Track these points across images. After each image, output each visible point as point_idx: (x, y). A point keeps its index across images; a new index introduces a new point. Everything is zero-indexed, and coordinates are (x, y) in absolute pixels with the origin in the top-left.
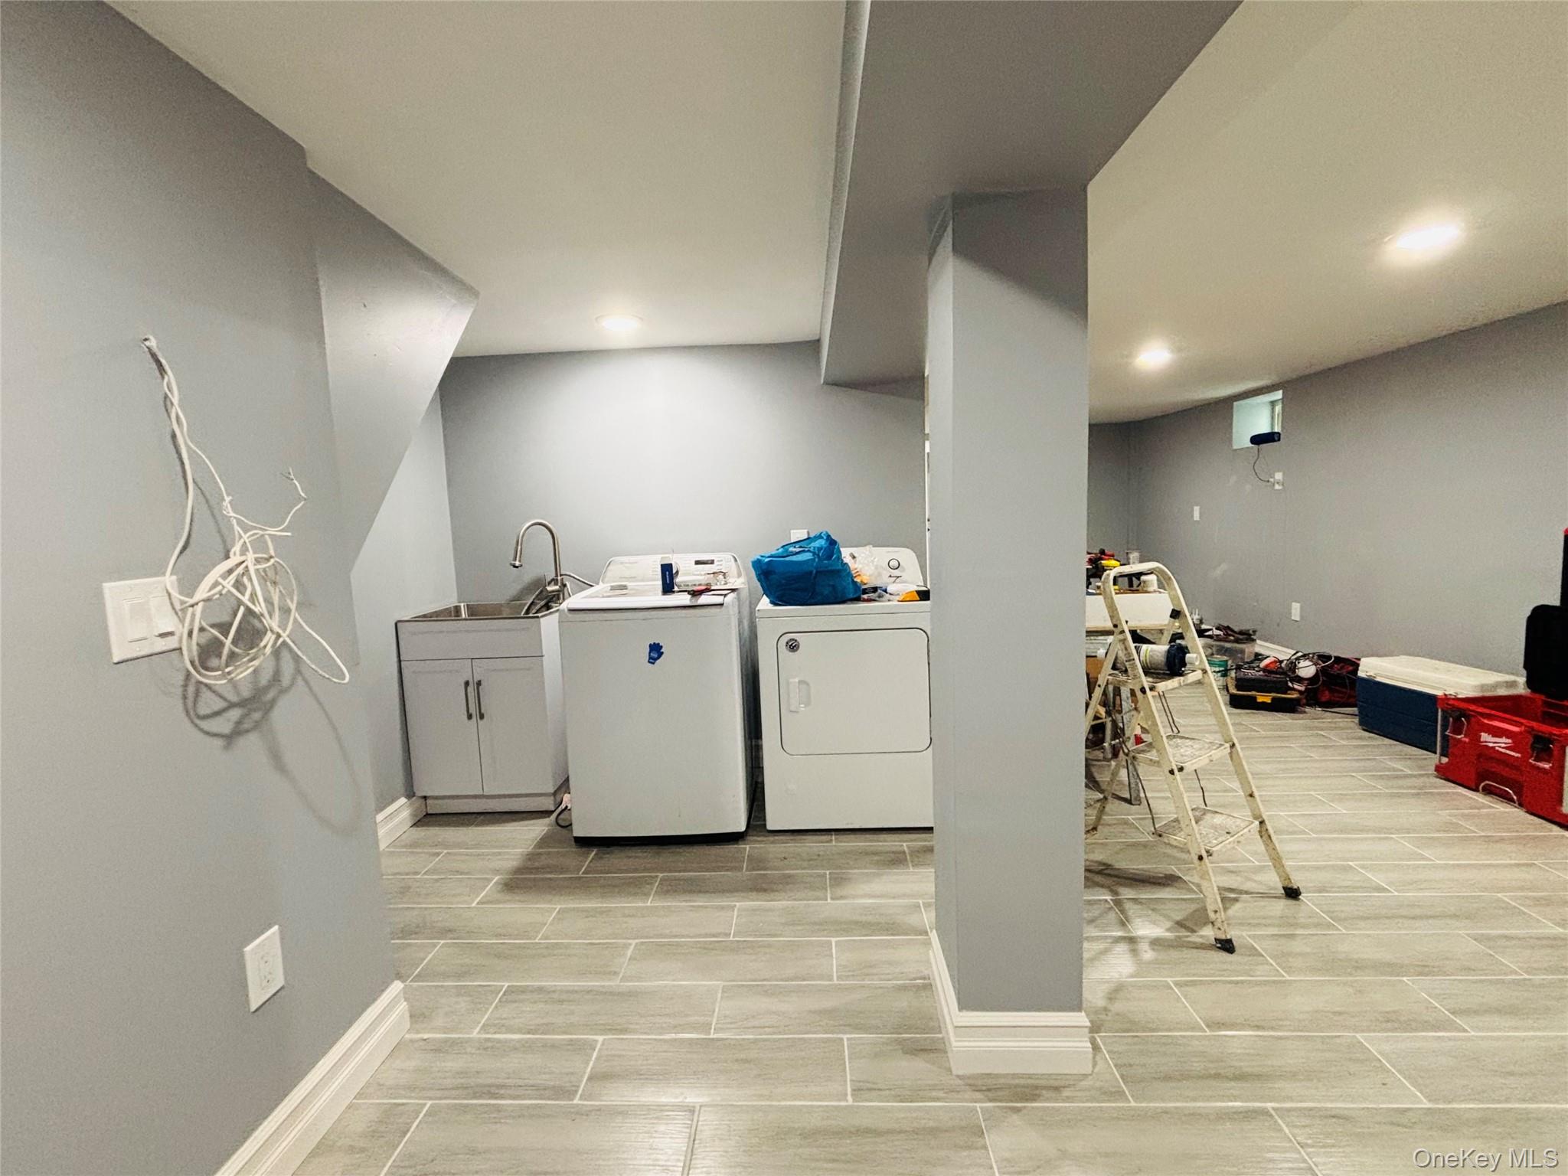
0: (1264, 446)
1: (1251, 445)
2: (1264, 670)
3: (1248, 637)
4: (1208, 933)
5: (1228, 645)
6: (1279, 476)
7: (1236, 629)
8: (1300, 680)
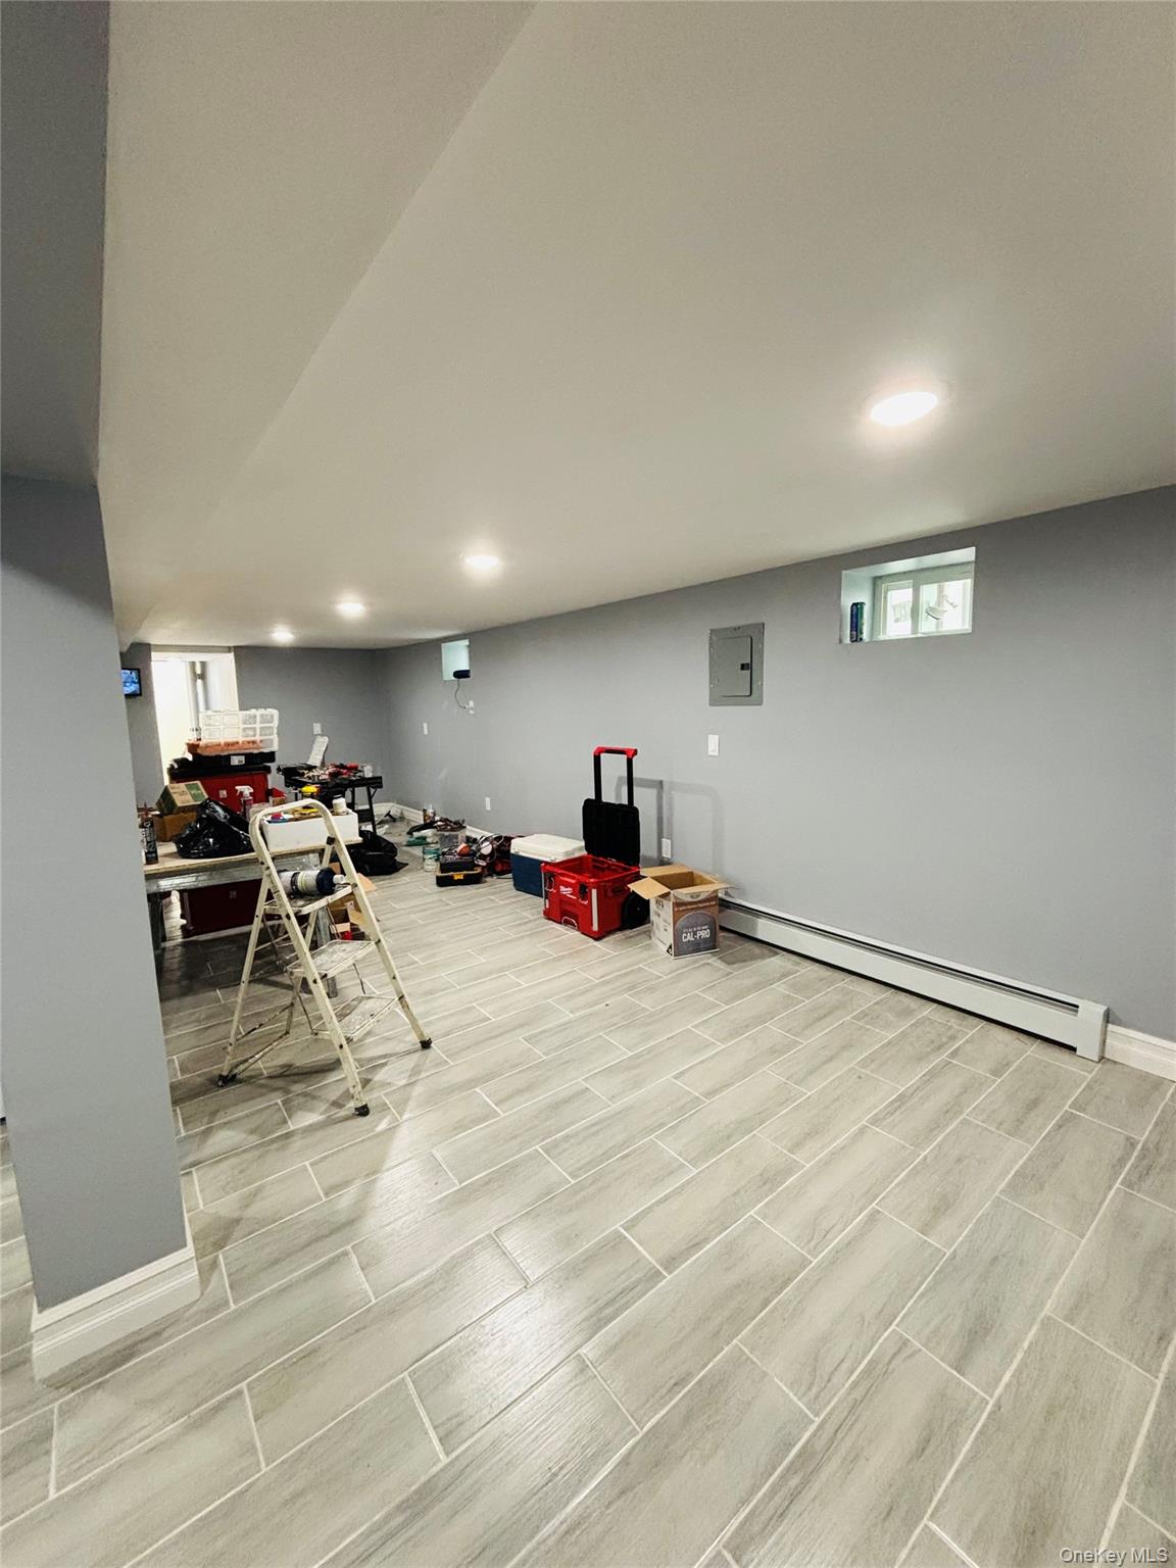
0: (462, 680)
1: (453, 678)
2: (459, 854)
3: (460, 826)
4: (352, 1105)
5: (447, 834)
6: (471, 703)
7: (453, 820)
8: (483, 857)
